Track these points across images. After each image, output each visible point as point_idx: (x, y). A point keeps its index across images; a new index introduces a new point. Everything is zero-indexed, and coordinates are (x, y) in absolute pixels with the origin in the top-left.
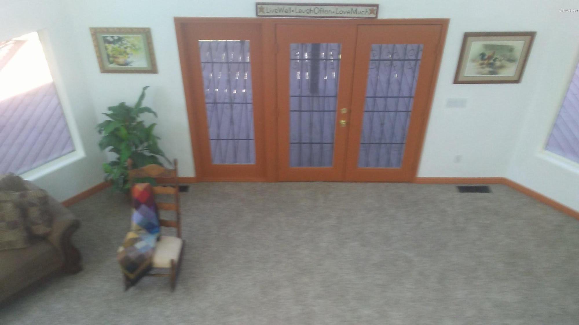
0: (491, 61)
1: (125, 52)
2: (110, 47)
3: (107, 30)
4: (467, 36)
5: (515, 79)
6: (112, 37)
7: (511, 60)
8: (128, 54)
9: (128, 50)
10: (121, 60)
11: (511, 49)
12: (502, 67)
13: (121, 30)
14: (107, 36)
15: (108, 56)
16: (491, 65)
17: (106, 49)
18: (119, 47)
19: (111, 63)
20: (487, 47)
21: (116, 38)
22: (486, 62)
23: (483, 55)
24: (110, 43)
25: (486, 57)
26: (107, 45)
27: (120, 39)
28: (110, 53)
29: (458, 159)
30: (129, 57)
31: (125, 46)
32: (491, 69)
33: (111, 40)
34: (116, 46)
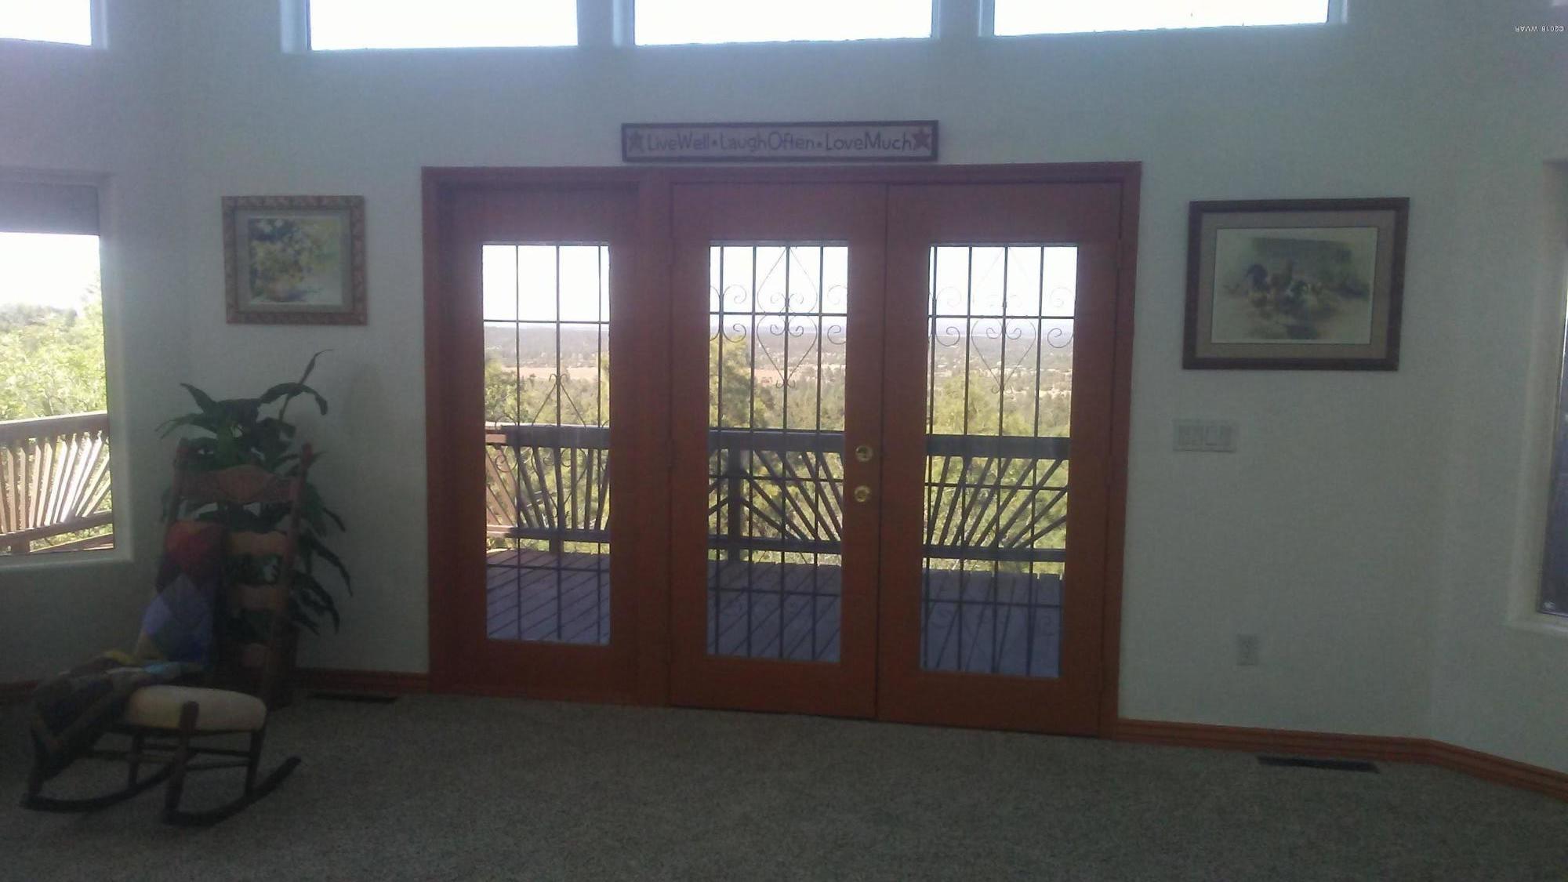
0: (1289, 293)
1: (296, 263)
2: (261, 250)
3: (260, 204)
4: (1199, 211)
5: (1379, 353)
6: (271, 222)
7: (1352, 290)
8: (300, 270)
9: (304, 259)
10: (282, 286)
11: (1343, 255)
12: (1326, 312)
13: (293, 204)
14: (258, 221)
15: (254, 273)
16: (1292, 306)
17: (252, 254)
18: (284, 250)
19: (258, 293)
20: (1263, 245)
21: (279, 224)
22: (1271, 295)
23: (1257, 274)
24: (263, 237)
25: (1268, 280)
26: (255, 243)
27: (288, 227)
28: (260, 268)
29: (1248, 650)
30: (302, 279)
31: (297, 247)
32: (1291, 321)
33: (267, 229)
34: (278, 246)
